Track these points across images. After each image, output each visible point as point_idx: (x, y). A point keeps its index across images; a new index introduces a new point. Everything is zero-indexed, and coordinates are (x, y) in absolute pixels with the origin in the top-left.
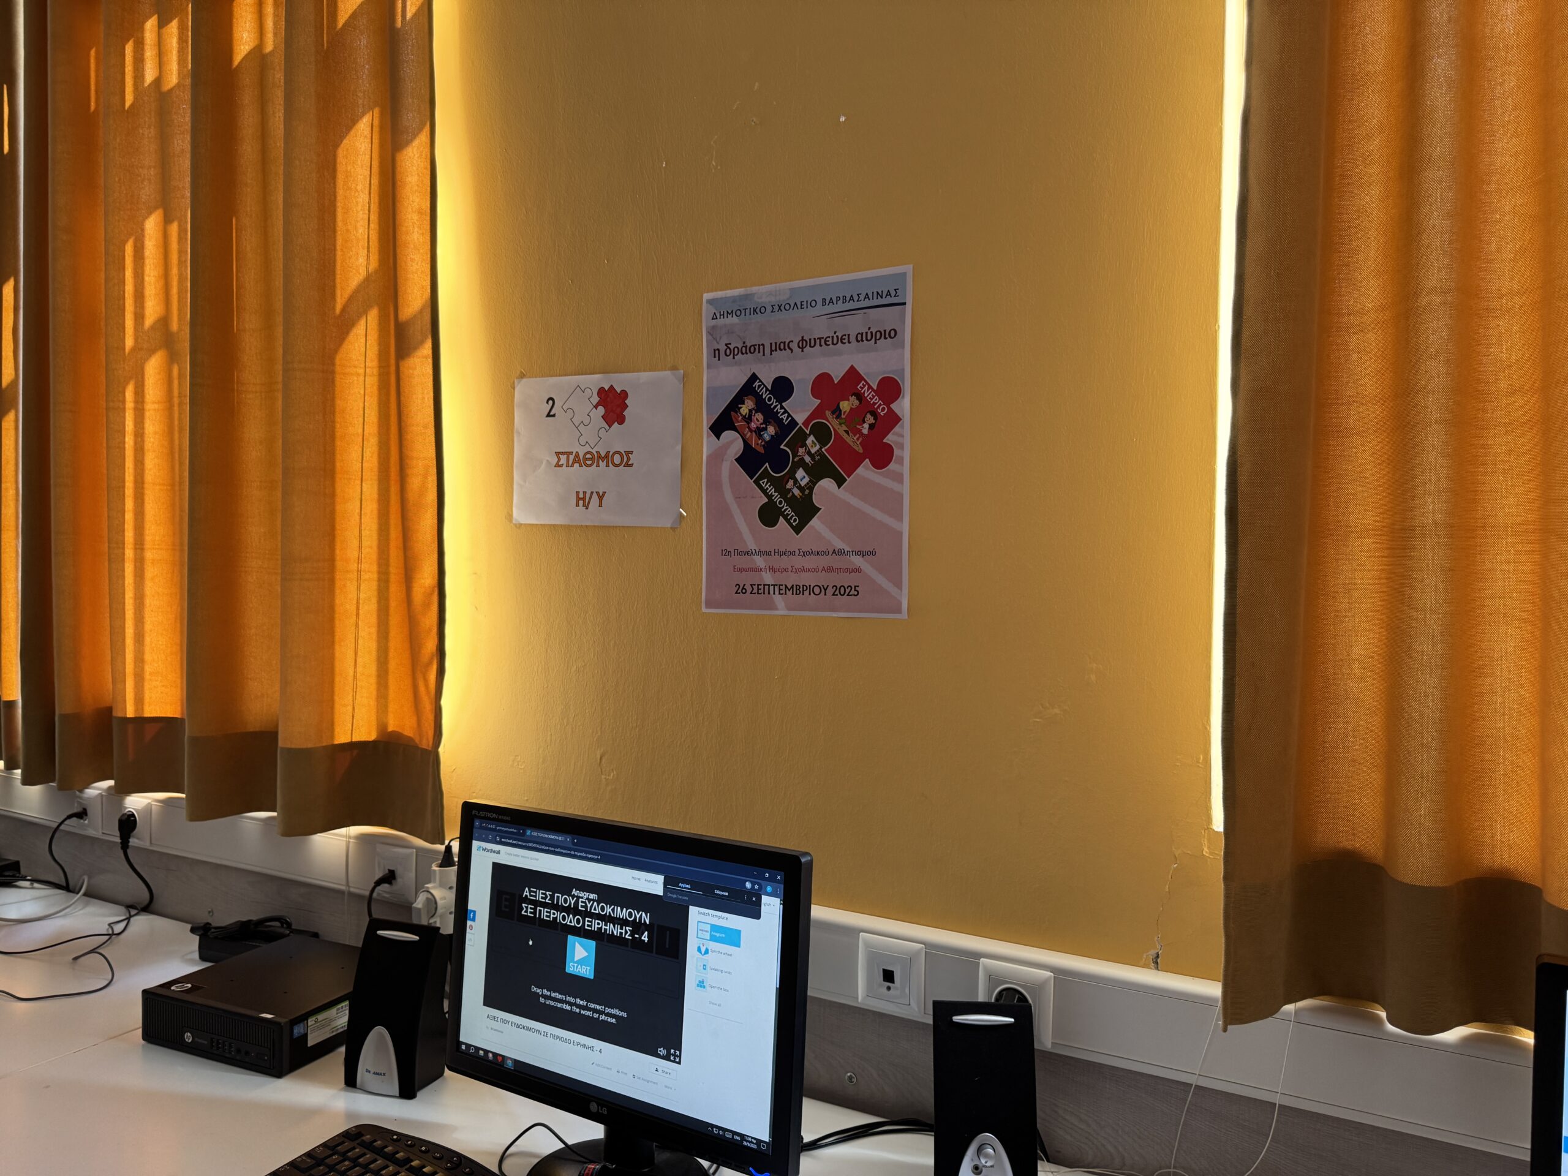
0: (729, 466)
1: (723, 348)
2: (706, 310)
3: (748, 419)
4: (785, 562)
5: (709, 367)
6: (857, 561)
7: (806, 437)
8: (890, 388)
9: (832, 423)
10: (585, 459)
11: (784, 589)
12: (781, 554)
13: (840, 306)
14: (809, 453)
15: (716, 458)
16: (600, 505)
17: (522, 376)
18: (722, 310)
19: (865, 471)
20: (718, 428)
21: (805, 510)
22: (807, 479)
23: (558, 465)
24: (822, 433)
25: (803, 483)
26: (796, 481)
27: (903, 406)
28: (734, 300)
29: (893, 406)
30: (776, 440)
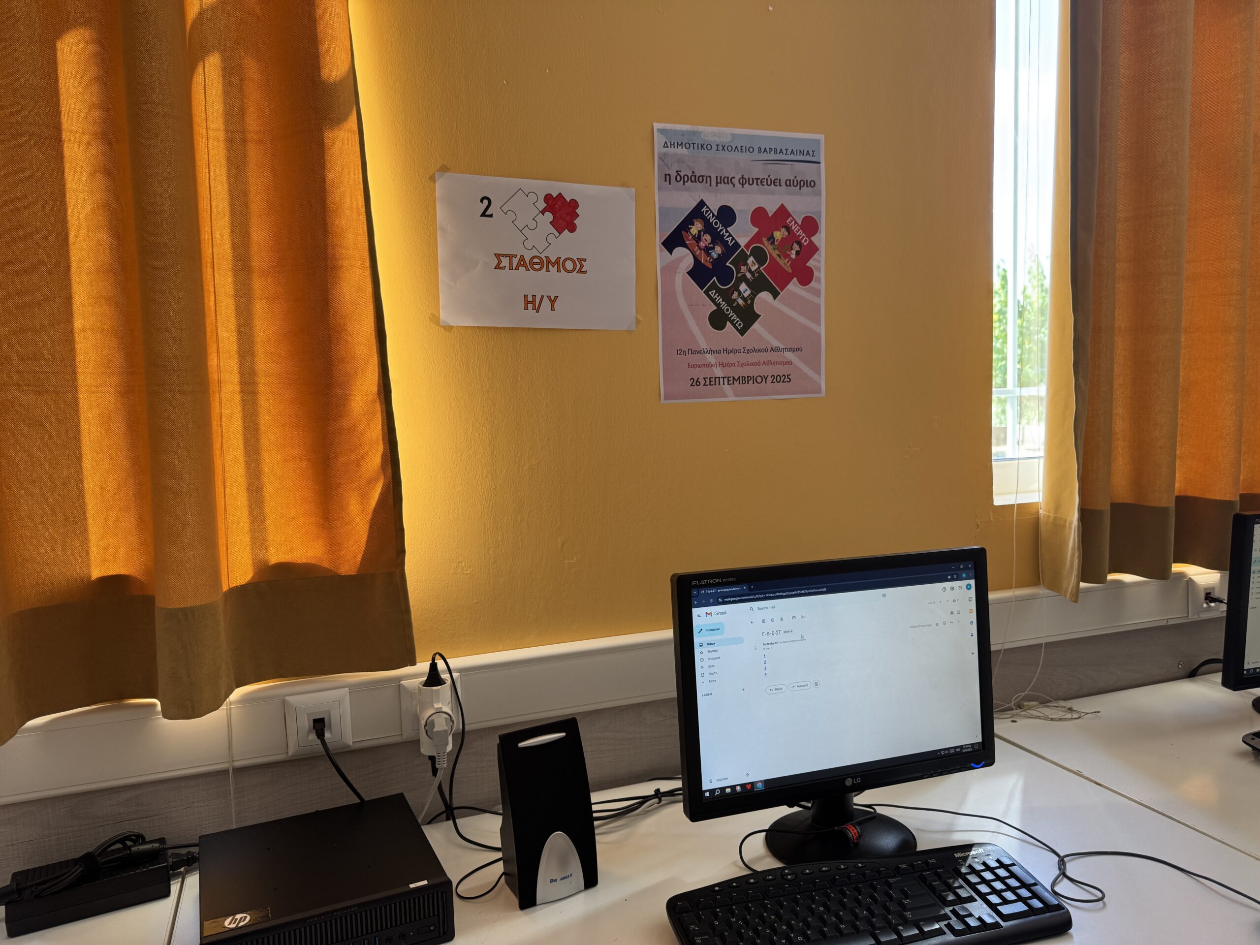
0: (682, 280)
1: (674, 174)
2: (659, 140)
3: (698, 239)
4: (731, 358)
5: (660, 189)
6: (789, 355)
7: (747, 257)
8: (811, 225)
9: (768, 248)
10: (532, 263)
11: (731, 380)
12: (728, 352)
13: (772, 156)
14: (750, 271)
15: (669, 270)
16: (553, 309)
17: (444, 169)
18: (674, 141)
19: (794, 286)
20: (671, 242)
21: (748, 317)
22: (749, 292)
23: (498, 267)
24: (759, 254)
25: (746, 295)
26: (740, 293)
27: (819, 239)
28: (683, 133)
29: (812, 238)
30: (723, 258)
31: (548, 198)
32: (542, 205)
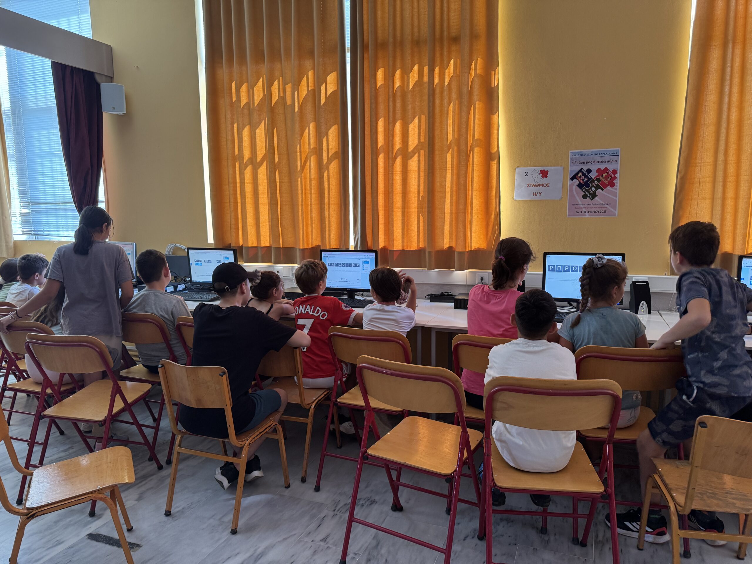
0: (575, 187)
1: (574, 162)
2: (570, 155)
3: (580, 177)
4: (589, 206)
5: (570, 166)
6: (606, 206)
7: (595, 181)
8: (615, 172)
9: (601, 178)
10: (536, 185)
11: (588, 212)
12: (587, 204)
13: (604, 155)
14: (595, 184)
15: (571, 185)
16: (540, 195)
17: (518, 167)
18: (574, 154)
19: (609, 188)
20: (572, 179)
21: (594, 196)
22: (595, 189)
23: (528, 187)
24: (598, 180)
25: (594, 190)
26: (592, 190)
27: (618, 175)
28: (578, 152)
29: (615, 175)
30: (587, 182)
31: (541, 171)
32: (539, 172)
